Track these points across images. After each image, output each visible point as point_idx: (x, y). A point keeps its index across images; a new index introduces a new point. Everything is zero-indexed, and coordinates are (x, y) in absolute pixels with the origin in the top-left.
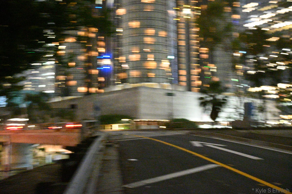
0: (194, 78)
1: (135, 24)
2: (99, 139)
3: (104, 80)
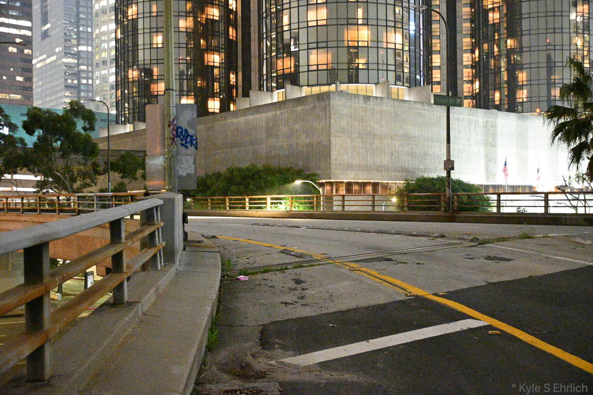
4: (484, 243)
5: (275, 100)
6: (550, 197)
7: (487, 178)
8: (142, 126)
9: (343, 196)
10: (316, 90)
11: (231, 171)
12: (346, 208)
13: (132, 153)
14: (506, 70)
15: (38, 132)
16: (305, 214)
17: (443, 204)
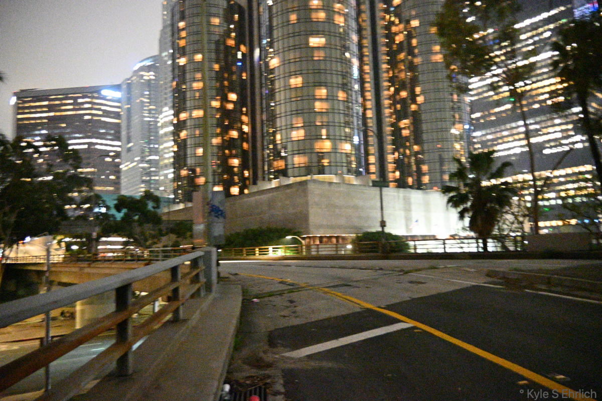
0: (390, 167)
4: (407, 273)
5: (273, 186)
6: (447, 242)
7: (407, 231)
8: (190, 205)
9: (318, 245)
10: (299, 179)
11: (247, 231)
12: (320, 253)
13: (184, 222)
14: (415, 164)
15: (124, 211)
16: (294, 257)
17: (380, 248)
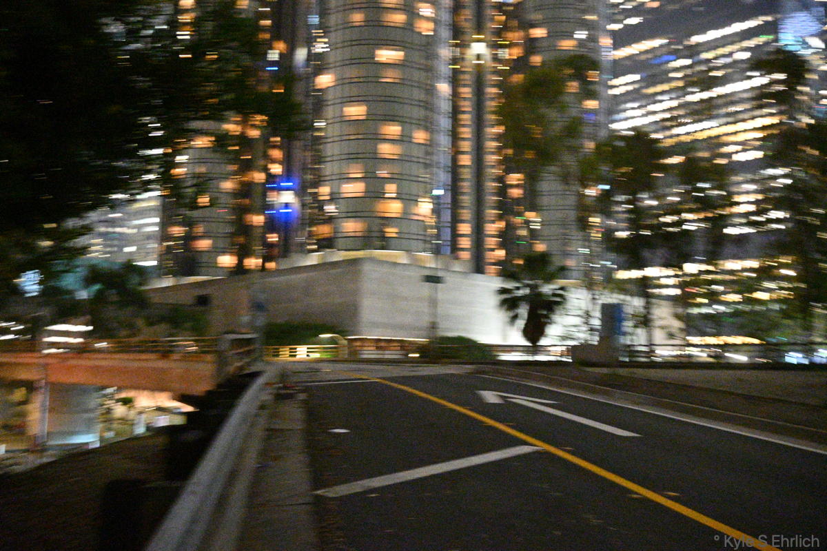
0: (491, 242)
1: (356, 111)
2: (261, 381)
3: (277, 239)
5: (314, 262)
